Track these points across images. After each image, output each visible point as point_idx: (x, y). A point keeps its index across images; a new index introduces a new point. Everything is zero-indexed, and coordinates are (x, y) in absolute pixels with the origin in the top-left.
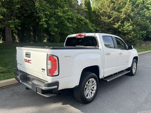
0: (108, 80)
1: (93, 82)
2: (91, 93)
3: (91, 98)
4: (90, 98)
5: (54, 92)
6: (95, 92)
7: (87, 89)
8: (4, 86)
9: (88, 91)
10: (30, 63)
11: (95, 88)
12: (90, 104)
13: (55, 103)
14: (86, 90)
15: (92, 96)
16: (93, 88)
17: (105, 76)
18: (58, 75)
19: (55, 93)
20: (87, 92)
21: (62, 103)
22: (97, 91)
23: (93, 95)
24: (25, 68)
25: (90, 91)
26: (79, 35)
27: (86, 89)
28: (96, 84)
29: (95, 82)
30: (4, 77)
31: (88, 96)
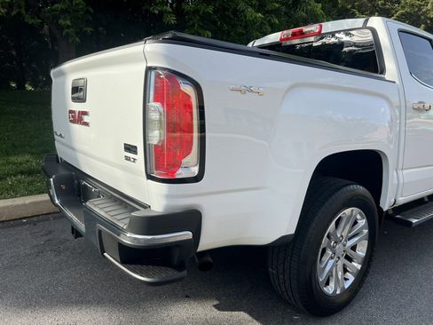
0: (414, 221)
1: (356, 223)
2: (345, 270)
3: (344, 291)
4: (338, 292)
5: (176, 260)
6: (359, 267)
7: (329, 252)
8: (25, 218)
9: (332, 262)
10: (86, 124)
11: (362, 251)
12: (338, 316)
13: (187, 297)
14: (325, 259)
15: (347, 285)
16: (354, 248)
17: (402, 200)
18: (197, 179)
19: (180, 267)
20: (328, 269)
21: (216, 302)
22: (368, 261)
23: (351, 278)
24: (73, 149)
25: (340, 264)
26: (294, 35)
27: (324, 250)
28: (366, 231)
29: (362, 222)
30: (31, 188)
31: (332, 284)
